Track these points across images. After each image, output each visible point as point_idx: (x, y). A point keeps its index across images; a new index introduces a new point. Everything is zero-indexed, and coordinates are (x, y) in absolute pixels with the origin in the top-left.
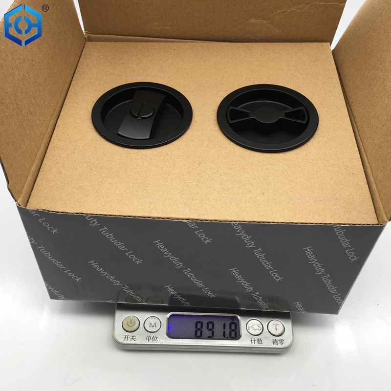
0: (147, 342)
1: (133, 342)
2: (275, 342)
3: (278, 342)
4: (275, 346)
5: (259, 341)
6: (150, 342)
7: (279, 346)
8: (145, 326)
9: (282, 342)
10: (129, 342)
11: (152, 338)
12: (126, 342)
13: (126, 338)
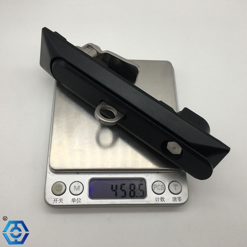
0: (72, 203)
1: (61, 204)
2: (175, 199)
3: (177, 199)
4: (175, 202)
5: (162, 199)
6: (75, 203)
7: (178, 202)
8: (71, 190)
9: (180, 199)
10: (58, 203)
11: (76, 200)
12: (55, 204)
13: (55, 200)
